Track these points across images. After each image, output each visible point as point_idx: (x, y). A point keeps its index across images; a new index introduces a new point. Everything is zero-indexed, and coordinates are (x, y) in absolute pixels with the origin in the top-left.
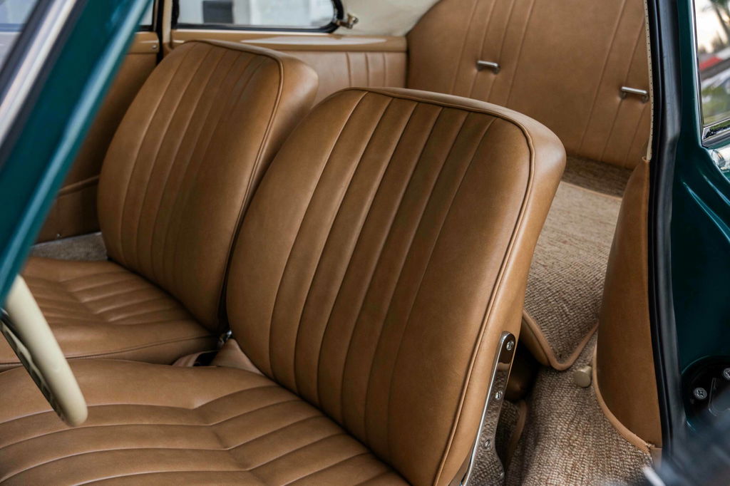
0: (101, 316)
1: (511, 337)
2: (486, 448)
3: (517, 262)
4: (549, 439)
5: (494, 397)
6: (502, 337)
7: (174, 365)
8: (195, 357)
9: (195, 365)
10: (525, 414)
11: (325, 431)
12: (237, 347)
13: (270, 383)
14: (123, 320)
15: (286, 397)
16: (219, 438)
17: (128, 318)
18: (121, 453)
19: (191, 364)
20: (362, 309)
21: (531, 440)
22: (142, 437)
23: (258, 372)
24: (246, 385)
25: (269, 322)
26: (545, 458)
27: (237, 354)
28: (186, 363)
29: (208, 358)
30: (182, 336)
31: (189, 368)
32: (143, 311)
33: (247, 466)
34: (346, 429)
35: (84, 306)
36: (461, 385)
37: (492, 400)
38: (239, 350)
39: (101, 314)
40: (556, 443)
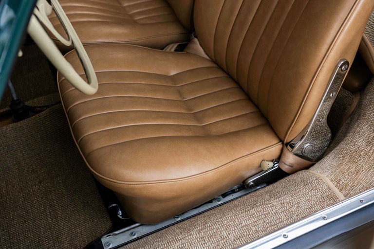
0: (131, 16)
1: (346, 63)
2: (320, 122)
3: (355, 19)
4: (365, 119)
5: (329, 96)
6: (339, 62)
7: (163, 51)
8: (176, 46)
9: (176, 50)
10: (357, 101)
11: (237, 97)
12: (198, 43)
13: (214, 65)
14: (142, 19)
15: (220, 74)
16: (180, 94)
17: (145, 18)
18: (127, 99)
19: (173, 50)
20: (263, 33)
21: (356, 117)
22: (139, 90)
23: (207, 58)
24: (200, 65)
25: (214, 32)
26: (358, 129)
27: (197, 46)
28: (171, 49)
29: (183, 47)
30: (171, 32)
31: (171, 52)
32: (153, 14)
33: (191, 111)
34: (249, 97)
35: (124, 8)
36: (306, 89)
37: (328, 97)
38: (199, 45)
39: (132, 14)
40: (367, 122)
